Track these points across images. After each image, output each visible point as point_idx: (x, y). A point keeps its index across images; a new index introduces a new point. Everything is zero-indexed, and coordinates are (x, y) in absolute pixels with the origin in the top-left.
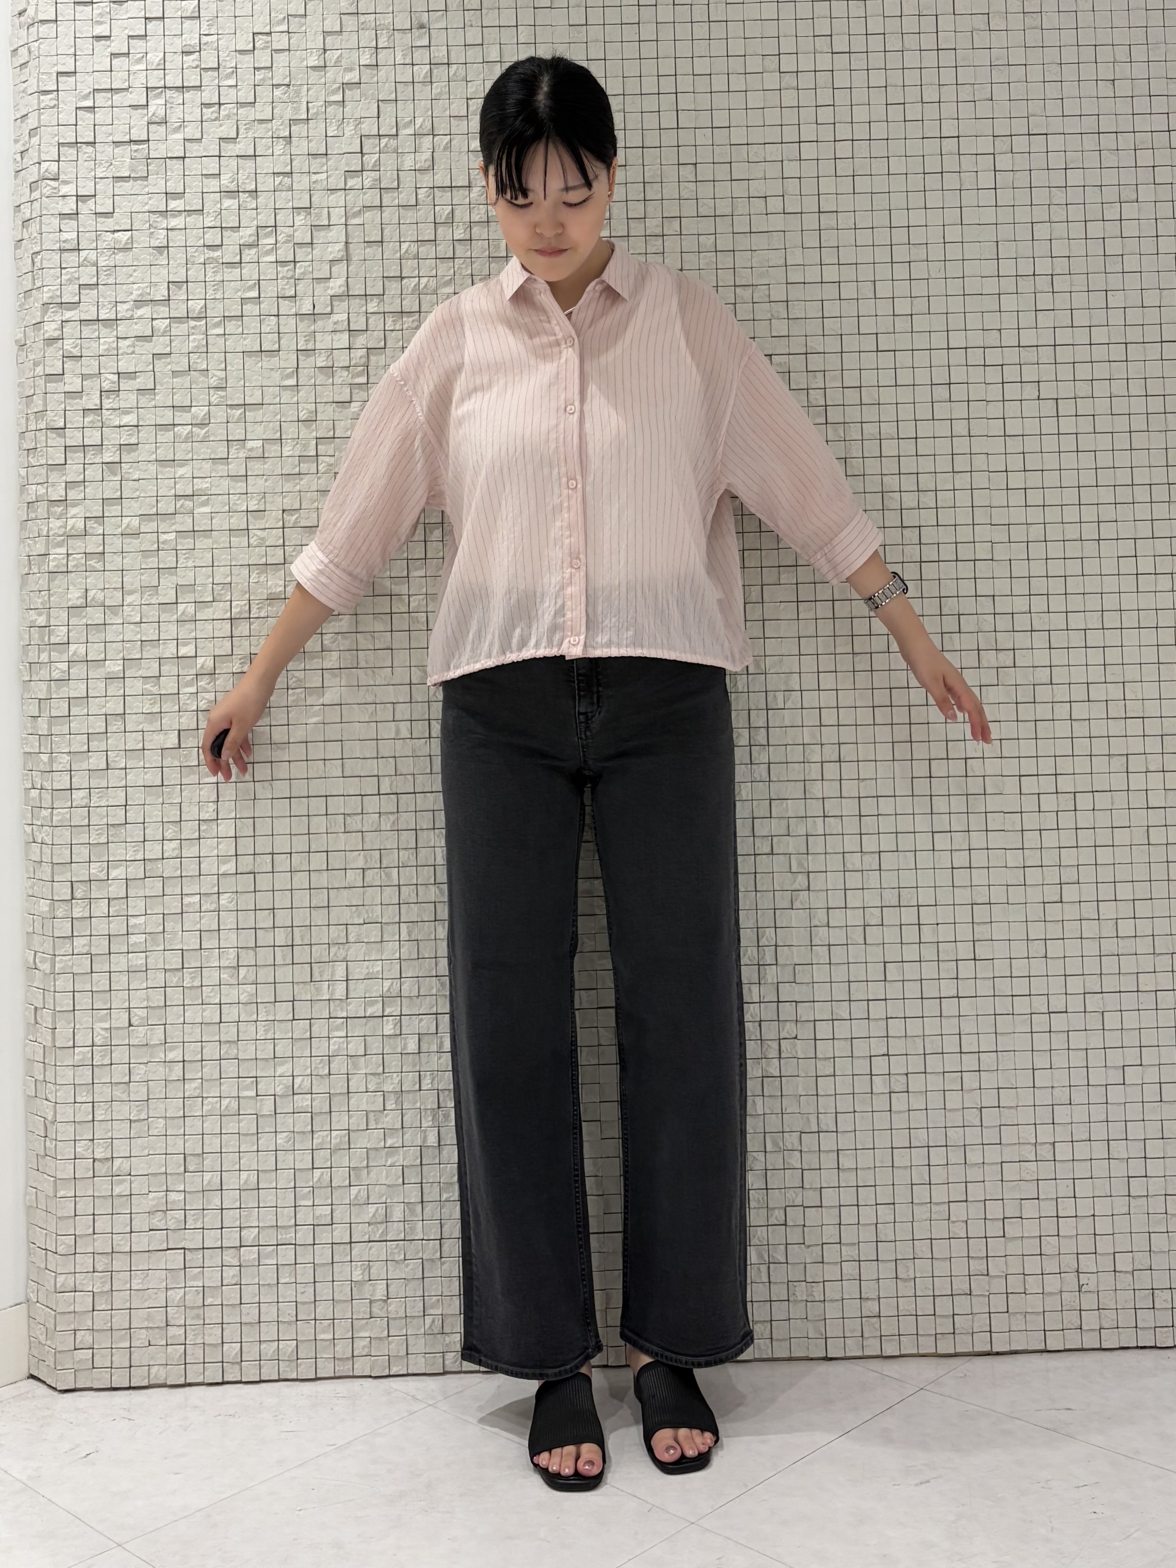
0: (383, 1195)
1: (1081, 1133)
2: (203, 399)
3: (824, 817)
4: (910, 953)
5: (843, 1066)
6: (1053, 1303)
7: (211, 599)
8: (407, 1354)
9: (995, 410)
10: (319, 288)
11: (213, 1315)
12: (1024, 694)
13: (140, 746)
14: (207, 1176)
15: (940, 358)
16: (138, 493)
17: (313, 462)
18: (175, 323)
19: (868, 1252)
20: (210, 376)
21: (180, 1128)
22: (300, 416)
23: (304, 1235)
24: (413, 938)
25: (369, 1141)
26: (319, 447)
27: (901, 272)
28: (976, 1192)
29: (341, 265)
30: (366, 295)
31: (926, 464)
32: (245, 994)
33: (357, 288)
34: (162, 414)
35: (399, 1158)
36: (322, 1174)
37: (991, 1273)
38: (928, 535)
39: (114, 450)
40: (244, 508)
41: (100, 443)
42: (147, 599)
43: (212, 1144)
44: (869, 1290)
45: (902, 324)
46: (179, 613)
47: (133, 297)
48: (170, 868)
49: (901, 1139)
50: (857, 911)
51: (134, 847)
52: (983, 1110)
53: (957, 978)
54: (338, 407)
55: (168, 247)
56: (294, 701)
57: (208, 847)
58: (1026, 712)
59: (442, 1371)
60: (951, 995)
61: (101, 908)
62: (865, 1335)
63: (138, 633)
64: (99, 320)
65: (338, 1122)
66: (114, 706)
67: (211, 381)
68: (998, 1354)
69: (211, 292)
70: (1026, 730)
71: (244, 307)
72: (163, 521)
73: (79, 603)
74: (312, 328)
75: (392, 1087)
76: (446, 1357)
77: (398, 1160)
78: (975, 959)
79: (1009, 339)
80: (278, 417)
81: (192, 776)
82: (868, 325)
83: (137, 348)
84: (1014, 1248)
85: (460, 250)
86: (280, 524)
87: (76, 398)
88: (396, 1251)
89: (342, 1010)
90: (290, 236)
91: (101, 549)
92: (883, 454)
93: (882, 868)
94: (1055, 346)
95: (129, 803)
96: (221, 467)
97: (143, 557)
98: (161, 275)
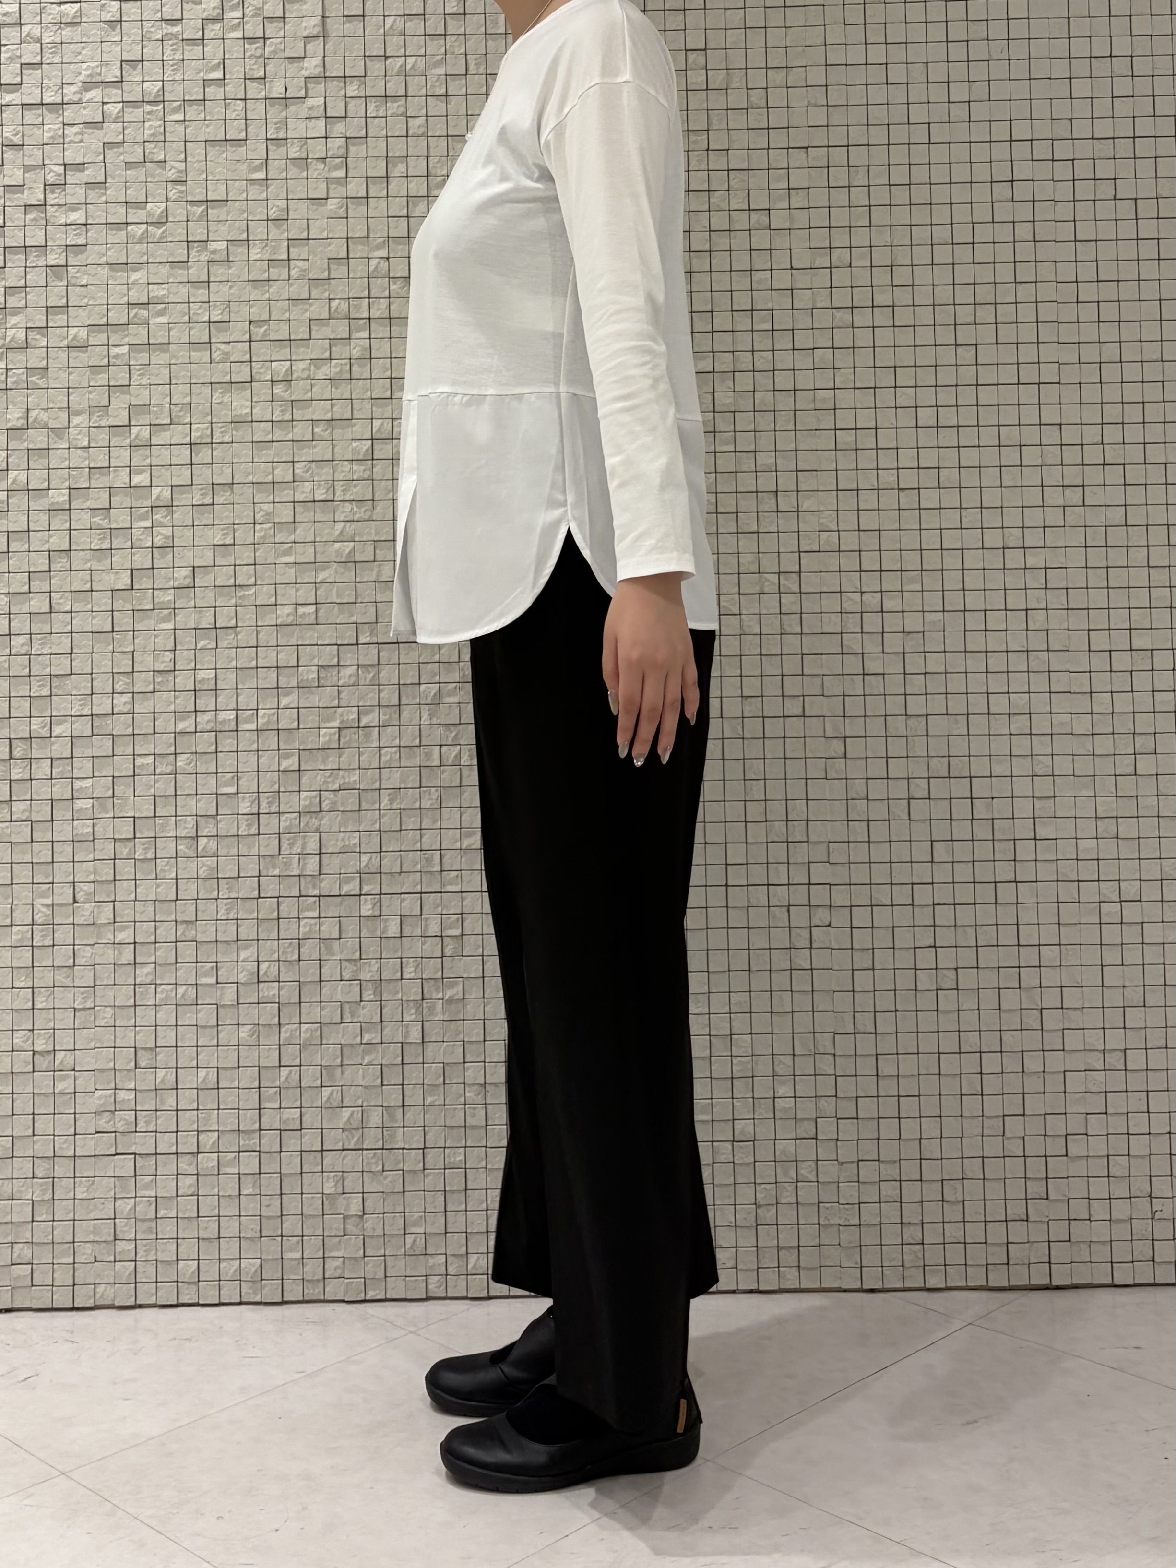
0: (359, 1098)
1: (1155, 1038)
2: (159, 194)
3: (864, 674)
4: (962, 830)
5: (883, 958)
6: (1121, 1232)
7: (169, 422)
8: (386, 1277)
9: (1064, 211)
10: (292, 69)
11: (167, 1229)
12: (1096, 537)
13: (88, 587)
14: (161, 1073)
15: (1001, 151)
16: (86, 300)
17: (284, 267)
18: (127, 107)
19: (910, 1170)
20: (168, 169)
21: (131, 1019)
22: (270, 213)
23: (270, 1141)
24: (395, 806)
25: (343, 1036)
26: (291, 249)
27: (957, 52)
28: (1034, 1105)
29: (317, 42)
30: (345, 77)
31: (985, 274)
32: (204, 868)
33: (335, 70)
34: (113, 211)
35: (376, 1056)
36: (290, 1072)
37: (1051, 1197)
38: (987, 354)
39: (59, 251)
40: (206, 318)
41: (43, 243)
42: (96, 421)
43: (167, 1037)
44: (911, 1214)
45: (959, 112)
46: (132, 437)
47: (81, 78)
48: (120, 725)
49: (949, 1043)
50: (900, 781)
51: (80, 700)
52: (1044, 1011)
53: (1015, 860)
54: (313, 204)
55: (121, 21)
56: (261, 537)
57: (163, 702)
58: (1096, 557)
59: (424, 1297)
60: (1008, 879)
61: (43, 769)
62: (906, 1264)
63: (86, 459)
64: (42, 104)
65: (308, 1014)
66: (59, 541)
67: (170, 174)
68: (1058, 1288)
69: (169, 72)
70: (1096, 578)
71: (207, 90)
72: (115, 332)
73: (20, 423)
74: (284, 114)
75: (371, 974)
76: (429, 1281)
77: (376, 1058)
78: (1035, 839)
79: (1082, 129)
80: (245, 215)
81: (146, 622)
82: (919, 114)
83: (86, 136)
84: (1079, 1168)
85: (453, 26)
86: (247, 337)
87: (16, 193)
88: (374, 1160)
89: (314, 887)
90: (259, 9)
91: (43, 364)
92: (935, 262)
93: (930, 734)
94: (1134, 137)
95: (74, 651)
96: (180, 272)
97: (92, 373)
98: (113, 53)
